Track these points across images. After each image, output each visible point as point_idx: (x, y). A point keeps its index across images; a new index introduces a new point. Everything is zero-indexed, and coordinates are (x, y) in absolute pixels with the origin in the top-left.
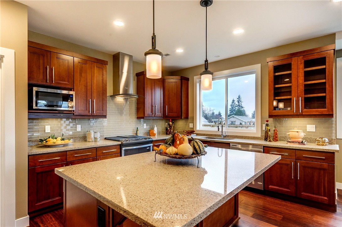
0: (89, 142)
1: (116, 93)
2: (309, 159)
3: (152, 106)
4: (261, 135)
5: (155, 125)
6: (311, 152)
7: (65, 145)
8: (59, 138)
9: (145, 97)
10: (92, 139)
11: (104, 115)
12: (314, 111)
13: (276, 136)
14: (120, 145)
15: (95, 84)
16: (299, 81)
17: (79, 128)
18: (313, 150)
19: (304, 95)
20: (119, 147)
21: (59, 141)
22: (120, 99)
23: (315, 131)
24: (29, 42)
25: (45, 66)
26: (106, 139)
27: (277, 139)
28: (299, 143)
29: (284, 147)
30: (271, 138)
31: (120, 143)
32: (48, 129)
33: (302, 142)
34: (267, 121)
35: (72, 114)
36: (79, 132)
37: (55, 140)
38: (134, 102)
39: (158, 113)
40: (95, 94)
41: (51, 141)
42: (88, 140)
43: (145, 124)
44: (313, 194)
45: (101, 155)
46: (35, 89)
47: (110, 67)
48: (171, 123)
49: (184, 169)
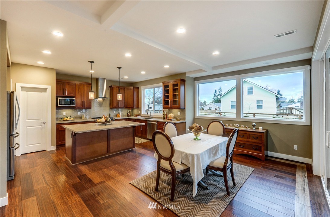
3: (117, 102)
5: (120, 112)
7: (71, 120)
9: (113, 98)
10: (84, 118)
11: (90, 107)
13: (166, 117)
16: (171, 93)
17: (79, 113)
19: (173, 99)
21: (68, 119)
23: (180, 115)
25: (63, 88)
26: (92, 118)
32: (65, 114)
34: (164, 110)
35: (74, 108)
36: (79, 115)
37: (67, 118)
38: (108, 100)
39: (122, 106)
40: (85, 98)
41: (65, 119)
42: (82, 118)
43: (115, 111)
46: (59, 98)
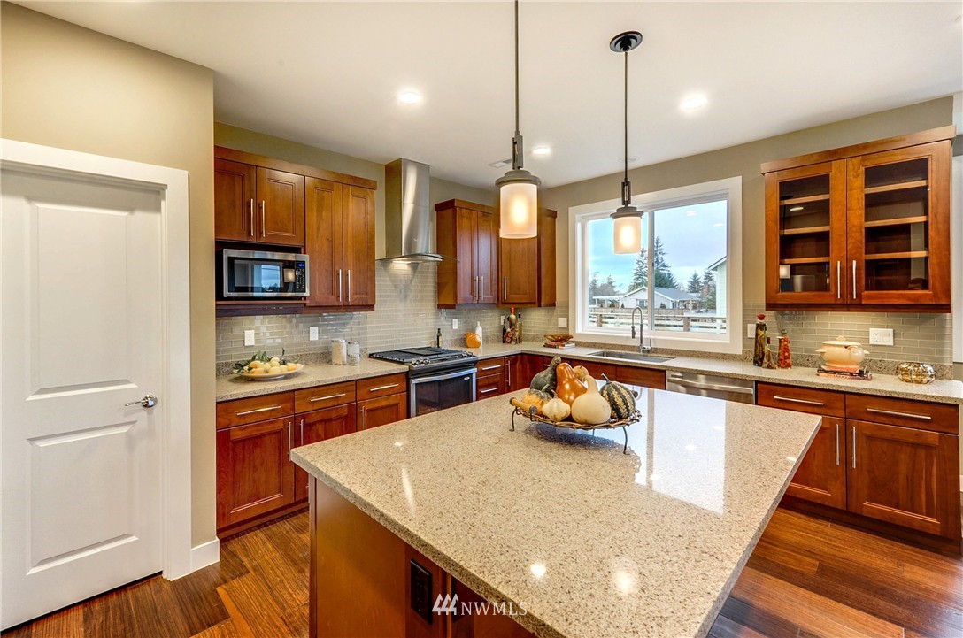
0: (336, 364)
1: (392, 253)
2: (883, 419)
3: (472, 279)
4: (743, 351)
5: (479, 323)
6: (890, 402)
7: (288, 377)
8: (276, 360)
9: (458, 259)
10: (343, 358)
11: (369, 304)
12: (894, 296)
13: (786, 354)
14: (407, 373)
15: (350, 235)
16: (852, 219)
17: (314, 334)
18: (895, 396)
19: (864, 255)
20: (403, 376)
21: (275, 368)
22: (401, 266)
23: (892, 344)
24: (217, 148)
25: (246, 200)
26: (371, 356)
27: (788, 361)
28: (851, 374)
29: (813, 386)
30: (772, 360)
31: (405, 368)
32: (250, 338)
33: (861, 373)
34: (761, 318)
35: (303, 305)
36: (315, 342)
37: (267, 365)
38: (431, 270)
39: (487, 295)
40: (350, 258)
41: (260, 368)
42: (334, 361)
43: (455, 321)
44: (897, 507)
45: (367, 396)
46: (226, 253)
47: (379, 195)
48: (513, 316)
49: (592, 457)
